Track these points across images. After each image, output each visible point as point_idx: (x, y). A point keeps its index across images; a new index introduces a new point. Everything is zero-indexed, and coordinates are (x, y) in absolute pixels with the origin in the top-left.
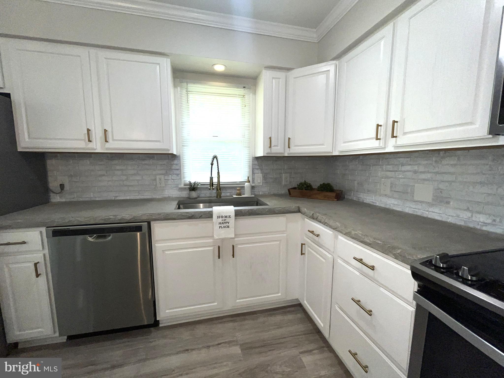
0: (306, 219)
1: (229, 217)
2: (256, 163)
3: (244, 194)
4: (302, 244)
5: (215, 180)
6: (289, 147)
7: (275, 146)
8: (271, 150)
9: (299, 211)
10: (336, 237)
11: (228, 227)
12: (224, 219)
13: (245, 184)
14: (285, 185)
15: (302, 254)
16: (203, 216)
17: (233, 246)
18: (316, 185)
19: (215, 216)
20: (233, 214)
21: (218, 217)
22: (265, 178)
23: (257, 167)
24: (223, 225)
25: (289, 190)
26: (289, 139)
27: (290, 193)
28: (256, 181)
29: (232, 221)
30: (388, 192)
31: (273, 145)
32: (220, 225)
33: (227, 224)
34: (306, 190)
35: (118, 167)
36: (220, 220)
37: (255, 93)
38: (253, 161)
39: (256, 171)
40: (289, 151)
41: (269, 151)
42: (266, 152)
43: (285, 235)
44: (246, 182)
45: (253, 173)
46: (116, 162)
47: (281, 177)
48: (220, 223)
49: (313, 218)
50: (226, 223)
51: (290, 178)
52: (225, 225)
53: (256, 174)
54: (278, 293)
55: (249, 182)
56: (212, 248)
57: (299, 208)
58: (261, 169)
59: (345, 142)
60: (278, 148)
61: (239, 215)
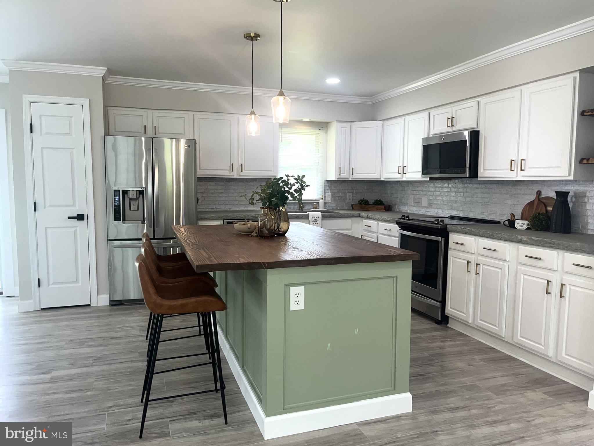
0: (364, 220)
1: (319, 218)
2: (328, 185)
3: (319, 208)
4: (362, 236)
6: (352, 174)
7: (342, 173)
8: (340, 176)
9: (359, 216)
10: (378, 224)
11: (318, 224)
12: (315, 219)
13: (319, 201)
14: (349, 202)
16: (304, 217)
18: (371, 202)
19: (310, 218)
20: (321, 216)
22: (333, 196)
23: (328, 188)
24: (315, 223)
25: (352, 205)
26: (353, 168)
27: (353, 208)
28: (326, 199)
29: (320, 220)
30: (413, 204)
32: (313, 223)
34: (364, 204)
35: (233, 187)
36: (313, 219)
37: (327, 132)
38: (325, 184)
39: (327, 191)
40: (353, 177)
41: (338, 176)
42: (337, 178)
43: (351, 231)
44: (320, 199)
45: (325, 193)
46: (231, 183)
47: (346, 196)
48: (313, 221)
49: (368, 218)
51: (352, 196)
52: (316, 222)
53: (327, 193)
57: (359, 214)
58: (331, 190)
59: (387, 173)
60: (345, 174)
61: (324, 217)
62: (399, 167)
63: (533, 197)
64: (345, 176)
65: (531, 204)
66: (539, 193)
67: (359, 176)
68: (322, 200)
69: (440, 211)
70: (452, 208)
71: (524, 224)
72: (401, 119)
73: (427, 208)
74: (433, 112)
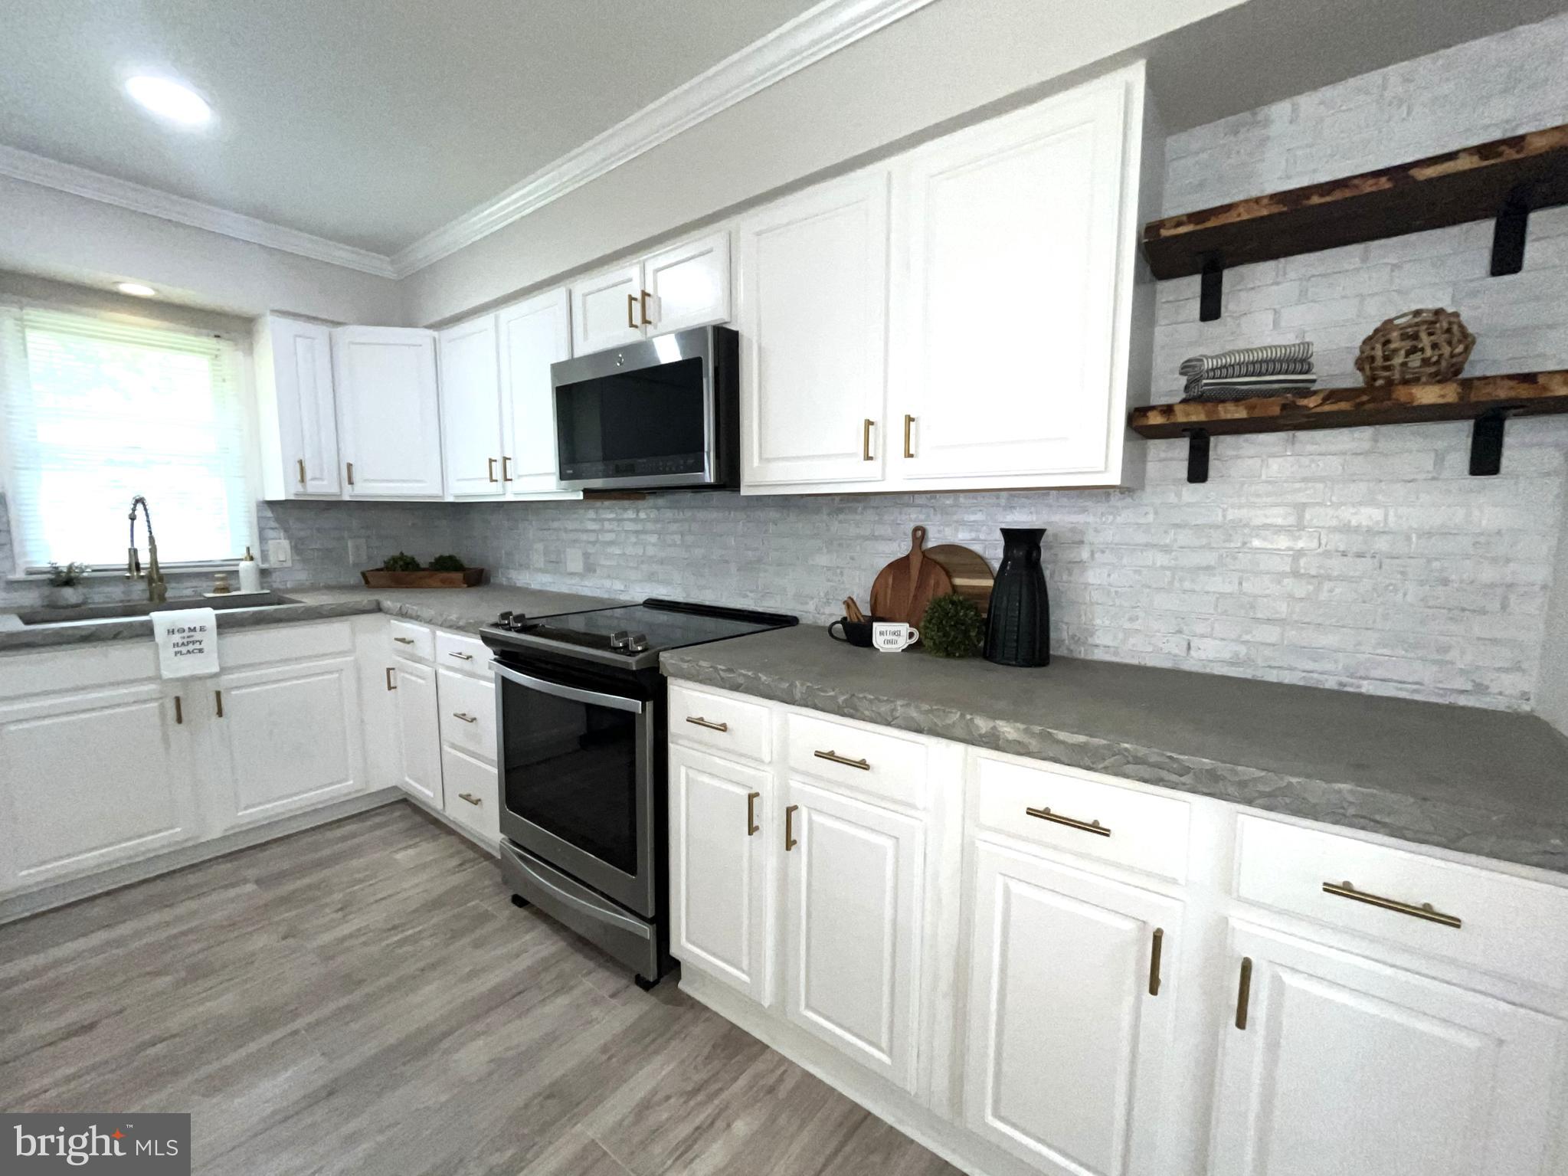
0: (392, 621)
1: (202, 629)
2: (269, 514)
3: (238, 589)
4: (388, 670)
5: (144, 559)
6: (351, 482)
7: (313, 479)
8: (304, 487)
9: (378, 609)
10: (434, 633)
11: (201, 651)
12: (186, 634)
13: (238, 565)
14: (355, 565)
15: (390, 688)
16: (125, 633)
17: (218, 694)
19: (160, 632)
20: (213, 623)
21: (171, 632)
22: (298, 548)
23: (273, 524)
24: (184, 649)
25: (364, 574)
26: (349, 466)
27: (367, 582)
28: (271, 557)
29: (210, 639)
30: (541, 565)
31: (309, 475)
32: (177, 649)
33: (197, 646)
34: (403, 570)
36: (177, 638)
37: (250, 351)
38: (258, 511)
39: (271, 534)
40: (353, 490)
41: (300, 488)
42: (293, 490)
43: (352, 658)
44: (241, 560)
45: (263, 539)
47: (344, 547)
48: (176, 645)
49: (403, 615)
50: (194, 642)
51: (368, 547)
52: (191, 647)
53: (270, 542)
54: (346, 780)
55: (252, 559)
56: (155, 704)
57: (378, 603)
58: (286, 530)
59: (458, 480)
60: (325, 482)
61: (224, 625)
62: (491, 461)
63: (901, 548)
64: (324, 486)
65: (899, 567)
66: (919, 534)
67: (372, 487)
68: (249, 563)
69: (618, 585)
70: (651, 577)
71: (897, 633)
72: (485, 321)
73: (582, 576)
74: (581, 286)
